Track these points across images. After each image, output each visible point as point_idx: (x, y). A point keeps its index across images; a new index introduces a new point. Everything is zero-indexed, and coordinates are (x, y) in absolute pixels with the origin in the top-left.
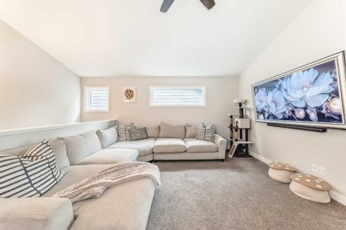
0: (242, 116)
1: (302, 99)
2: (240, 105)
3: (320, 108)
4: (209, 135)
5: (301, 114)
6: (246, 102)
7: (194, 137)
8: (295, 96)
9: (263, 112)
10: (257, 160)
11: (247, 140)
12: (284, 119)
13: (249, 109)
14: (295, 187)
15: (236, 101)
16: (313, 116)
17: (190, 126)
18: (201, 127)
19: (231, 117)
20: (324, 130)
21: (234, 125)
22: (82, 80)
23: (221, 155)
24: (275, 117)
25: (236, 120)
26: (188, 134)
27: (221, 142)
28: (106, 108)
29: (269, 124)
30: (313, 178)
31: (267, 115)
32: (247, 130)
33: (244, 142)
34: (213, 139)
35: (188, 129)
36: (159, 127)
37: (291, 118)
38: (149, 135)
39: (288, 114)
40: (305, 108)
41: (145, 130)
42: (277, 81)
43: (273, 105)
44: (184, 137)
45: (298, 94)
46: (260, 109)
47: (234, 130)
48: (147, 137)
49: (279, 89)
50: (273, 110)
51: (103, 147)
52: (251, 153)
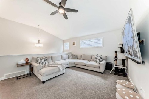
2: (122, 45)
17: (94, 56)
18: (96, 56)
19: (116, 52)
22: (63, 41)
23: (102, 71)
26: (92, 59)
28: (68, 49)
34: (99, 63)
36: (82, 55)
38: (78, 58)
41: (77, 56)
51: (62, 60)
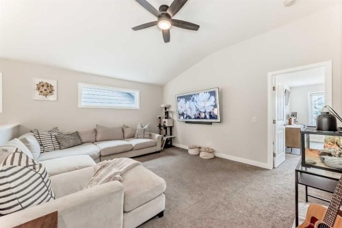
0: (167, 117)
1: (204, 107)
2: (166, 108)
3: (210, 113)
4: (147, 134)
5: (203, 115)
6: (169, 107)
7: (133, 137)
8: (201, 105)
9: (183, 114)
10: (178, 148)
11: (171, 135)
12: (195, 118)
13: (171, 112)
14: (202, 155)
15: (163, 106)
16: (208, 116)
17: (127, 127)
18: (139, 127)
19: (160, 118)
20: (211, 123)
21: (162, 125)
23: (159, 148)
24: (190, 118)
25: (164, 120)
26: (126, 135)
27: (158, 137)
29: (187, 122)
30: (208, 148)
31: (185, 116)
32: (171, 128)
33: (169, 137)
34: (150, 137)
35: (126, 130)
37: (198, 118)
39: (197, 115)
40: (205, 112)
41: (77, 134)
42: (191, 96)
43: (189, 110)
44: (123, 138)
45: (202, 105)
46: (181, 112)
47: (162, 128)
48: (82, 143)
49: (193, 101)
50: (189, 114)
52: (174, 144)
